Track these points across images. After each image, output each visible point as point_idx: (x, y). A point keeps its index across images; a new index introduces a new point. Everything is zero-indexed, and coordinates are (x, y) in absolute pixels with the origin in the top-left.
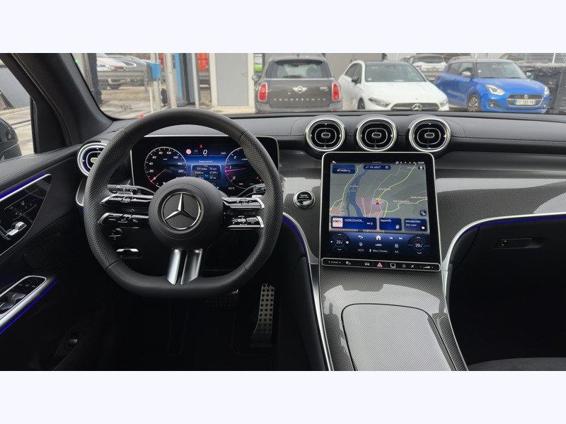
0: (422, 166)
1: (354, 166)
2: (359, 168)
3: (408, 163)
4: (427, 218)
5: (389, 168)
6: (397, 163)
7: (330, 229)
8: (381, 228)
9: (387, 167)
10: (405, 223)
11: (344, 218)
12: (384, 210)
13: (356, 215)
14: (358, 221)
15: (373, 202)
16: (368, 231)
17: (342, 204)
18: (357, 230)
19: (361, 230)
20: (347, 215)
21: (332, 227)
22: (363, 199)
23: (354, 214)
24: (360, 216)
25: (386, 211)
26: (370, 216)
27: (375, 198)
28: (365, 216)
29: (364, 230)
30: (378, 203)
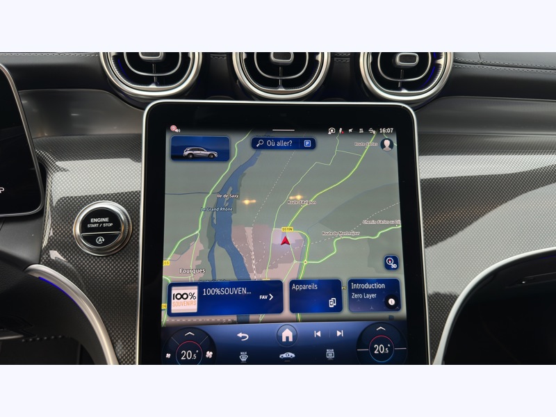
0: (389, 139)
1: (227, 141)
2: (240, 143)
3: (356, 130)
4: (400, 276)
5: (313, 146)
6: (332, 131)
7: (165, 318)
8: (293, 309)
9: (307, 143)
10: (351, 291)
11: (201, 286)
12: (301, 258)
13: (232, 277)
14: (237, 291)
15: (276, 237)
16: (262, 317)
17: (197, 247)
18: (234, 318)
19: (243, 317)
20: (209, 278)
21: (170, 314)
22: (249, 231)
23: (226, 272)
24: (243, 278)
25: (306, 262)
26: (267, 276)
27: (278, 226)
28: (254, 276)
29: (252, 317)
30: (285, 241)
